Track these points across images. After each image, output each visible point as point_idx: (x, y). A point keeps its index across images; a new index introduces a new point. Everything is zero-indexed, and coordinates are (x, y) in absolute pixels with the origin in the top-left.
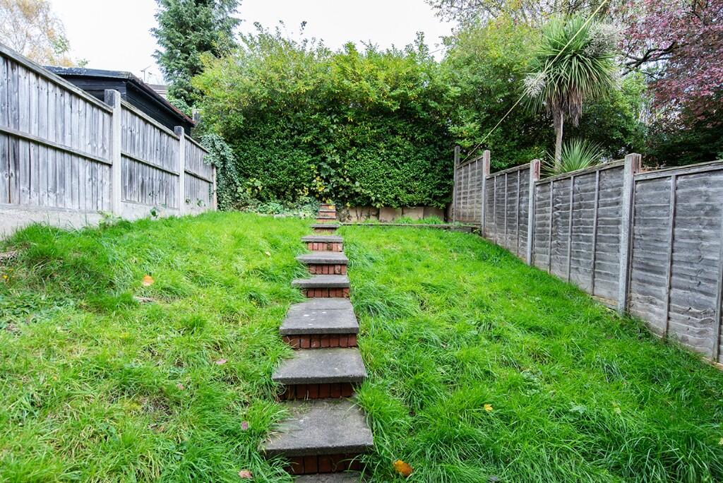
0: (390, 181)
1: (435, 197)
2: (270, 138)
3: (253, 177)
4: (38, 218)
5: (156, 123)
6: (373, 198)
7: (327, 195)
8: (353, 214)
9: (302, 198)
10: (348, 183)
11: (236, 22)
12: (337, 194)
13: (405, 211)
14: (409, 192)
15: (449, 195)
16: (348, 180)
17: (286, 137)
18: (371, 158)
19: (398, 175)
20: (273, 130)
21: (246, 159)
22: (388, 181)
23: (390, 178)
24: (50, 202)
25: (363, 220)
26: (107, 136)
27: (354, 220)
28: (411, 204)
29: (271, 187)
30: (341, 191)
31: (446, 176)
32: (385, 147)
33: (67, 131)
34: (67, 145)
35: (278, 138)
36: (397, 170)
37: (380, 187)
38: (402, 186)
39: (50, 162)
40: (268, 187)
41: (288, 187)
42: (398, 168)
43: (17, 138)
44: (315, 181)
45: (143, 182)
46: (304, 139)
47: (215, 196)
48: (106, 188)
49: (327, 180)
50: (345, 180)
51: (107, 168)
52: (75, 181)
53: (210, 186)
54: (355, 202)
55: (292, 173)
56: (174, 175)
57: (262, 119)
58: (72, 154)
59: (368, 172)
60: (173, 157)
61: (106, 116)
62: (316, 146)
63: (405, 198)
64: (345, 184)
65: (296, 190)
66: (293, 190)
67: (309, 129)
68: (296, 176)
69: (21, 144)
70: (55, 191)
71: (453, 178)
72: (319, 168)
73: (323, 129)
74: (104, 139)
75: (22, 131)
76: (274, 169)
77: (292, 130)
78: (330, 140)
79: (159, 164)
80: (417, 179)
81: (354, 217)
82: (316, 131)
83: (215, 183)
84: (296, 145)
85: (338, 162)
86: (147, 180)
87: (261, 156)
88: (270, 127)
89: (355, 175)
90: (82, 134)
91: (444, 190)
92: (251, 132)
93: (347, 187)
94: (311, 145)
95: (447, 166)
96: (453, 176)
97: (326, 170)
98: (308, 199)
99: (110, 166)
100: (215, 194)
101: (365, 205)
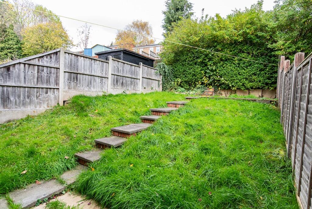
0: (240, 76)
1: (267, 84)
2: (186, 61)
3: (179, 77)
4: (82, 93)
5: (128, 63)
6: (231, 85)
7: (210, 84)
8: (223, 93)
9: (198, 86)
10: (219, 78)
11: (192, 14)
12: (215, 83)
13: (250, 92)
14: (251, 81)
15: (275, 83)
16: (219, 77)
17: (192, 61)
18: (230, 66)
19: (244, 73)
20: (186, 58)
21: (176, 71)
22: (239, 76)
23: (240, 75)
24: (86, 89)
25: (228, 96)
26: (107, 70)
27: (224, 96)
28: (252, 88)
29: (186, 82)
30: (216, 82)
31: (273, 72)
32: (237, 60)
33: (93, 69)
34: (93, 74)
35: (188, 61)
36: (243, 71)
37: (234, 80)
38: (246, 79)
39: (87, 79)
40: (184, 82)
41: (192, 81)
42: (245, 70)
43: (77, 74)
44: (203, 78)
45: (123, 82)
46: (199, 60)
47: (161, 86)
48: (106, 85)
49: (209, 77)
50: (217, 77)
51: (107, 79)
52: (95, 83)
53: (159, 82)
54: (222, 87)
55: (194, 75)
56: (138, 79)
57: (182, 54)
58: (94, 76)
59: (228, 73)
60: (137, 73)
61: (107, 64)
62: (204, 63)
63: (249, 85)
64: (217, 79)
65: (196, 82)
66: (195, 82)
67: (201, 56)
68: (196, 76)
69: (78, 75)
70: (88, 86)
71: (277, 73)
72: (206, 73)
73: (206, 55)
74: (106, 70)
75: (79, 72)
76: (186, 74)
77: (194, 57)
78: (210, 59)
79: (130, 76)
80: (255, 75)
81: (224, 94)
82: (203, 56)
83: (161, 81)
84: (196, 64)
85: (214, 69)
86: (124, 82)
87: (181, 69)
88: (185, 57)
89: (222, 75)
90: (98, 70)
91: (272, 80)
92: (178, 60)
93: (219, 80)
94: (202, 63)
95: (274, 66)
96: (277, 71)
97: (209, 73)
98: (200, 86)
99: (108, 78)
100: (161, 85)
101: (228, 88)
